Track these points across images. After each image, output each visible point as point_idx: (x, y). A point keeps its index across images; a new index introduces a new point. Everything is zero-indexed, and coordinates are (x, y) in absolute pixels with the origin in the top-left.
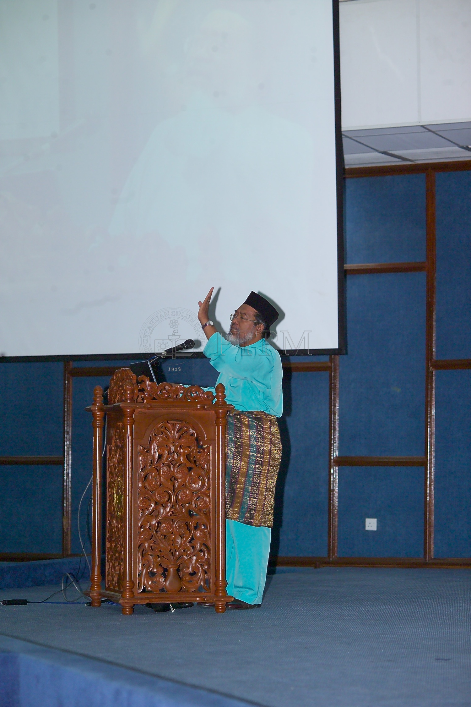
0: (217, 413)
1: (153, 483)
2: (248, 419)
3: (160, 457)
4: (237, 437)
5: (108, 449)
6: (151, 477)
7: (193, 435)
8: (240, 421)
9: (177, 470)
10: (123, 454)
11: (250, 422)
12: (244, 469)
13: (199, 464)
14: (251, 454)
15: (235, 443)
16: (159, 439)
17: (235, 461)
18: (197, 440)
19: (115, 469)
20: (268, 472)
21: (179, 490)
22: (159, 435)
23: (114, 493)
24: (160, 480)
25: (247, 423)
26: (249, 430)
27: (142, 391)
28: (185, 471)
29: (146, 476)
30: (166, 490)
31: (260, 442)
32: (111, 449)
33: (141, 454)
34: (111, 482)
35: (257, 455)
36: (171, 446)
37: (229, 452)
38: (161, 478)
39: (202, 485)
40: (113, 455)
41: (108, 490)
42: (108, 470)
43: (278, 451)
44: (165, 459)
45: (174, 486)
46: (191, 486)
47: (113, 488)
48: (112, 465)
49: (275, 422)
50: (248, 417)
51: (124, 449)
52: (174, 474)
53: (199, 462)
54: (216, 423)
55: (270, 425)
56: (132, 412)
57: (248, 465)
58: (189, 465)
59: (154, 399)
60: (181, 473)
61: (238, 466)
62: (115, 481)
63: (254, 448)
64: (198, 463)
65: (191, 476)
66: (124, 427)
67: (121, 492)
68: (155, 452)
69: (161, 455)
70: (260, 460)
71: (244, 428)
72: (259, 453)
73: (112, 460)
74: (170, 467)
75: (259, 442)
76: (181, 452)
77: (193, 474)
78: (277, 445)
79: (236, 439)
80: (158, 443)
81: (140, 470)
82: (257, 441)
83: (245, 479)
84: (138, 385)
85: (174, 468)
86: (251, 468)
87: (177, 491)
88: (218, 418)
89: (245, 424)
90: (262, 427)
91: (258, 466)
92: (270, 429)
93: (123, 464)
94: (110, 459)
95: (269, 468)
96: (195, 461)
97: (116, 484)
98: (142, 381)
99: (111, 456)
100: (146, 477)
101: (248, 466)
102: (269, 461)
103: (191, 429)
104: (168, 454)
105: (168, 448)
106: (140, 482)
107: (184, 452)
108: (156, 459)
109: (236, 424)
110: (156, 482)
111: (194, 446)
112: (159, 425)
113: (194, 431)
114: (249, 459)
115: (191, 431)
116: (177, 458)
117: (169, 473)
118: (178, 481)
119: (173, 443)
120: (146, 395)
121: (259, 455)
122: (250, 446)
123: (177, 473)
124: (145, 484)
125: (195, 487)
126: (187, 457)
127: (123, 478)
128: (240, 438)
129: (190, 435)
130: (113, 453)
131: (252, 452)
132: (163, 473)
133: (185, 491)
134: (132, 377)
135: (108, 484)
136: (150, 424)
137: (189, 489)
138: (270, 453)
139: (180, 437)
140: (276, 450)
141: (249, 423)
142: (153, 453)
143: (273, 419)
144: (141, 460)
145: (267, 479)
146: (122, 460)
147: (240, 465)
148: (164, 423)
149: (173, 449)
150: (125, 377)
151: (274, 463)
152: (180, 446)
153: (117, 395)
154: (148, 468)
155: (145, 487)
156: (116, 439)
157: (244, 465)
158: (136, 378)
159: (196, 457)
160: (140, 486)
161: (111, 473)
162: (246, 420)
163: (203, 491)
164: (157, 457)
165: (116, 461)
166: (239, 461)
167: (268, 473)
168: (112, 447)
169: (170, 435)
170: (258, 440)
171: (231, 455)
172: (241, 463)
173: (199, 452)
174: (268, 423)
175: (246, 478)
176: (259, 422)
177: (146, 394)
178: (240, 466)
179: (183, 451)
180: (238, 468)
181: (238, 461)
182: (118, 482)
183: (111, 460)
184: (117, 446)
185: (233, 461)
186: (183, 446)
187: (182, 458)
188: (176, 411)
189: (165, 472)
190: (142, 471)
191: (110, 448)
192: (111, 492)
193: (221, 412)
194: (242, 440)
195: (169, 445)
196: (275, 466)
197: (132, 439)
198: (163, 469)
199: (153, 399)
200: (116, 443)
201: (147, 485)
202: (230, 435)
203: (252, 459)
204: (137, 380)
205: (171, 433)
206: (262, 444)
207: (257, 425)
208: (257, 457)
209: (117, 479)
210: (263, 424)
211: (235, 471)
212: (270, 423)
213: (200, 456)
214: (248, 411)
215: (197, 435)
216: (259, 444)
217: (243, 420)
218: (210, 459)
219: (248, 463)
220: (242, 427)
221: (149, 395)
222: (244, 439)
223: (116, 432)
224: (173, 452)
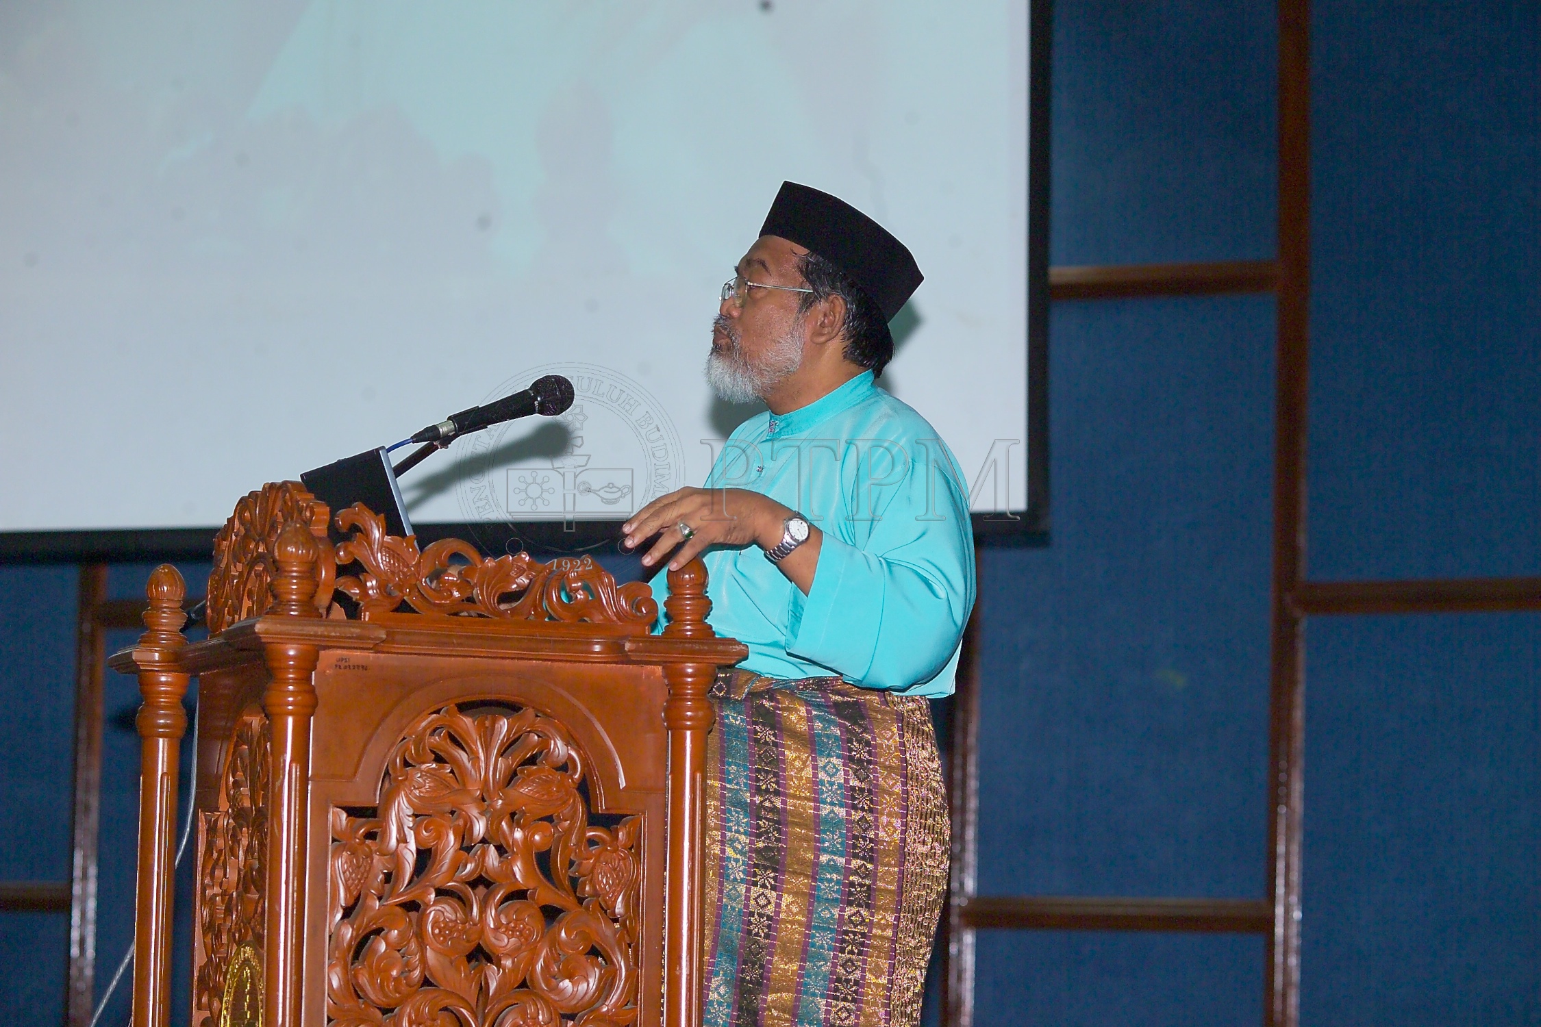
0: (674, 678)
1: (394, 973)
2: (808, 712)
3: (425, 857)
4: (764, 787)
5: (202, 826)
6: (383, 947)
7: (565, 767)
8: (772, 721)
9: (497, 919)
10: (262, 845)
11: (818, 725)
12: (792, 923)
13: (590, 896)
14: (824, 858)
15: (755, 812)
16: (422, 779)
17: (755, 891)
18: (584, 788)
19: (228, 911)
20: (895, 934)
21: (503, 1004)
22: (424, 766)
23: (224, 1012)
24: (423, 960)
25: (803, 727)
26: (814, 759)
27: (354, 570)
28: (531, 920)
29: (366, 938)
30: (448, 1002)
31: (863, 809)
32: (212, 829)
33: (344, 847)
34: (213, 967)
35: (848, 862)
36: (474, 812)
37: (729, 852)
38: (429, 953)
39: (604, 987)
40: (220, 852)
41: (199, 1000)
42: (202, 914)
43: (936, 844)
44: (444, 868)
45: (483, 989)
46: (555, 989)
47: (217, 992)
48: (215, 895)
49: (924, 723)
50: (807, 703)
51: (268, 825)
52: (482, 931)
53: (594, 887)
54: (667, 719)
55: (902, 736)
56: (309, 663)
57: (811, 904)
58: (547, 895)
59: (403, 607)
60: (513, 930)
61: (770, 910)
62: (227, 960)
63: (833, 833)
64: (587, 888)
65: (554, 943)
66: (272, 732)
67: (254, 1007)
68: (402, 839)
69: (430, 850)
70: (861, 885)
71: (789, 749)
72: (856, 856)
73: (219, 873)
74: (465, 903)
75: (855, 807)
76: (514, 840)
77: (563, 934)
78: (930, 822)
79: (758, 799)
80: (416, 797)
81: (339, 916)
82: (847, 805)
83: (802, 968)
84: (335, 545)
85: (482, 911)
86: (827, 921)
87: (497, 1007)
88: (675, 696)
89: (795, 735)
90: (868, 744)
91: (854, 910)
92: (904, 752)
93: (261, 890)
94: (208, 871)
95: (898, 919)
96: (574, 882)
97: (234, 975)
98: (355, 531)
99: (215, 855)
100: (361, 946)
101: (810, 912)
102: (900, 887)
103: (559, 743)
104: (457, 846)
105: (461, 822)
106: (335, 965)
107: (527, 840)
108: (409, 869)
109: (756, 732)
110: (407, 968)
111: (573, 818)
112: (424, 724)
113: (573, 754)
114: (815, 880)
115: (559, 748)
116: (496, 864)
117: (464, 931)
118: (499, 966)
119: (483, 800)
120: (372, 588)
121: (856, 863)
122: (817, 823)
123: (497, 929)
124: (355, 977)
125: (573, 995)
126: (544, 861)
127: (262, 947)
128: (777, 793)
129: (558, 769)
130: (220, 843)
131: (825, 851)
132: (437, 931)
133: (531, 1010)
134: (312, 513)
135: (196, 974)
136: (383, 719)
137: (547, 1003)
138: (902, 854)
139: (515, 774)
140: (924, 843)
141: (811, 728)
142: (393, 842)
143: (913, 711)
144: (344, 873)
145: (892, 966)
146: (261, 871)
147: (778, 905)
148: (447, 712)
149: (480, 828)
150: (280, 518)
151: (919, 897)
152: (513, 815)
153: (245, 598)
154: (372, 908)
155: (357, 992)
156: (235, 782)
157: (795, 909)
158: (327, 517)
159: (580, 864)
160: (335, 984)
161: (211, 928)
162: (797, 716)
163: (605, 1009)
164: (410, 858)
165: (232, 876)
166: (774, 888)
167: (894, 940)
168: (216, 821)
169: (469, 765)
170: (854, 798)
171: (737, 870)
172: (779, 897)
173: (592, 842)
174: (895, 729)
175: (803, 960)
176: (855, 723)
177: (369, 584)
178: (777, 913)
179: (525, 838)
180: (769, 918)
181: (766, 891)
182: (241, 969)
183: (212, 875)
184: (239, 815)
185: (748, 890)
186: (524, 813)
187: (518, 869)
188: (497, 661)
189: (445, 928)
190: (343, 917)
191: (208, 821)
192: (210, 1007)
193: (690, 670)
194: (784, 802)
195: (463, 807)
196: (922, 910)
197: (304, 779)
198: (439, 912)
199: (396, 610)
200: (233, 800)
201: (364, 980)
202: (730, 782)
203: (830, 881)
204: (332, 527)
205: (474, 758)
206: (870, 818)
207: (849, 736)
208: (848, 871)
209: (238, 953)
210: (872, 732)
211: (757, 934)
212: (899, 729)
213: (597, 861)
214: (808, 679)
215: (585, 764)
216: (856, 816)
217: (788, 717)
218: (638, 874)
219: (811, 898)
220: (783, 746)
221: (382, 587)
222: (794, 797)
223: (236, 753)
224: (484, 841)
